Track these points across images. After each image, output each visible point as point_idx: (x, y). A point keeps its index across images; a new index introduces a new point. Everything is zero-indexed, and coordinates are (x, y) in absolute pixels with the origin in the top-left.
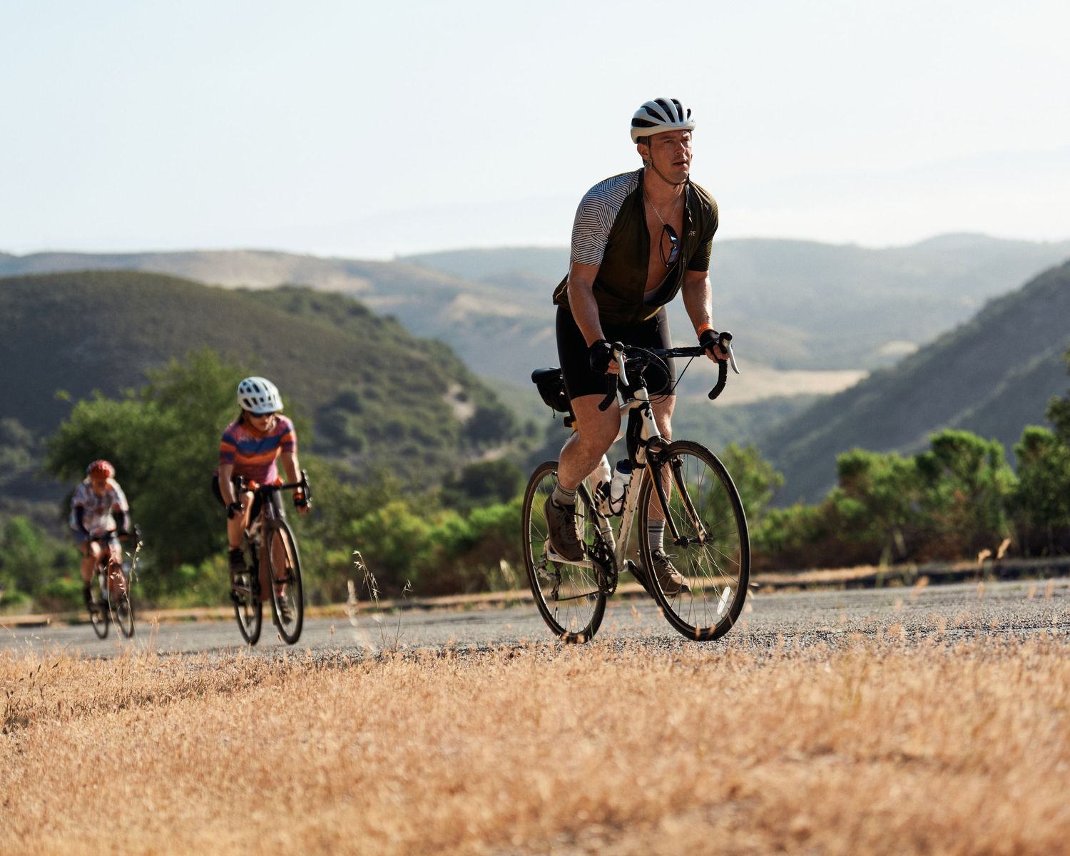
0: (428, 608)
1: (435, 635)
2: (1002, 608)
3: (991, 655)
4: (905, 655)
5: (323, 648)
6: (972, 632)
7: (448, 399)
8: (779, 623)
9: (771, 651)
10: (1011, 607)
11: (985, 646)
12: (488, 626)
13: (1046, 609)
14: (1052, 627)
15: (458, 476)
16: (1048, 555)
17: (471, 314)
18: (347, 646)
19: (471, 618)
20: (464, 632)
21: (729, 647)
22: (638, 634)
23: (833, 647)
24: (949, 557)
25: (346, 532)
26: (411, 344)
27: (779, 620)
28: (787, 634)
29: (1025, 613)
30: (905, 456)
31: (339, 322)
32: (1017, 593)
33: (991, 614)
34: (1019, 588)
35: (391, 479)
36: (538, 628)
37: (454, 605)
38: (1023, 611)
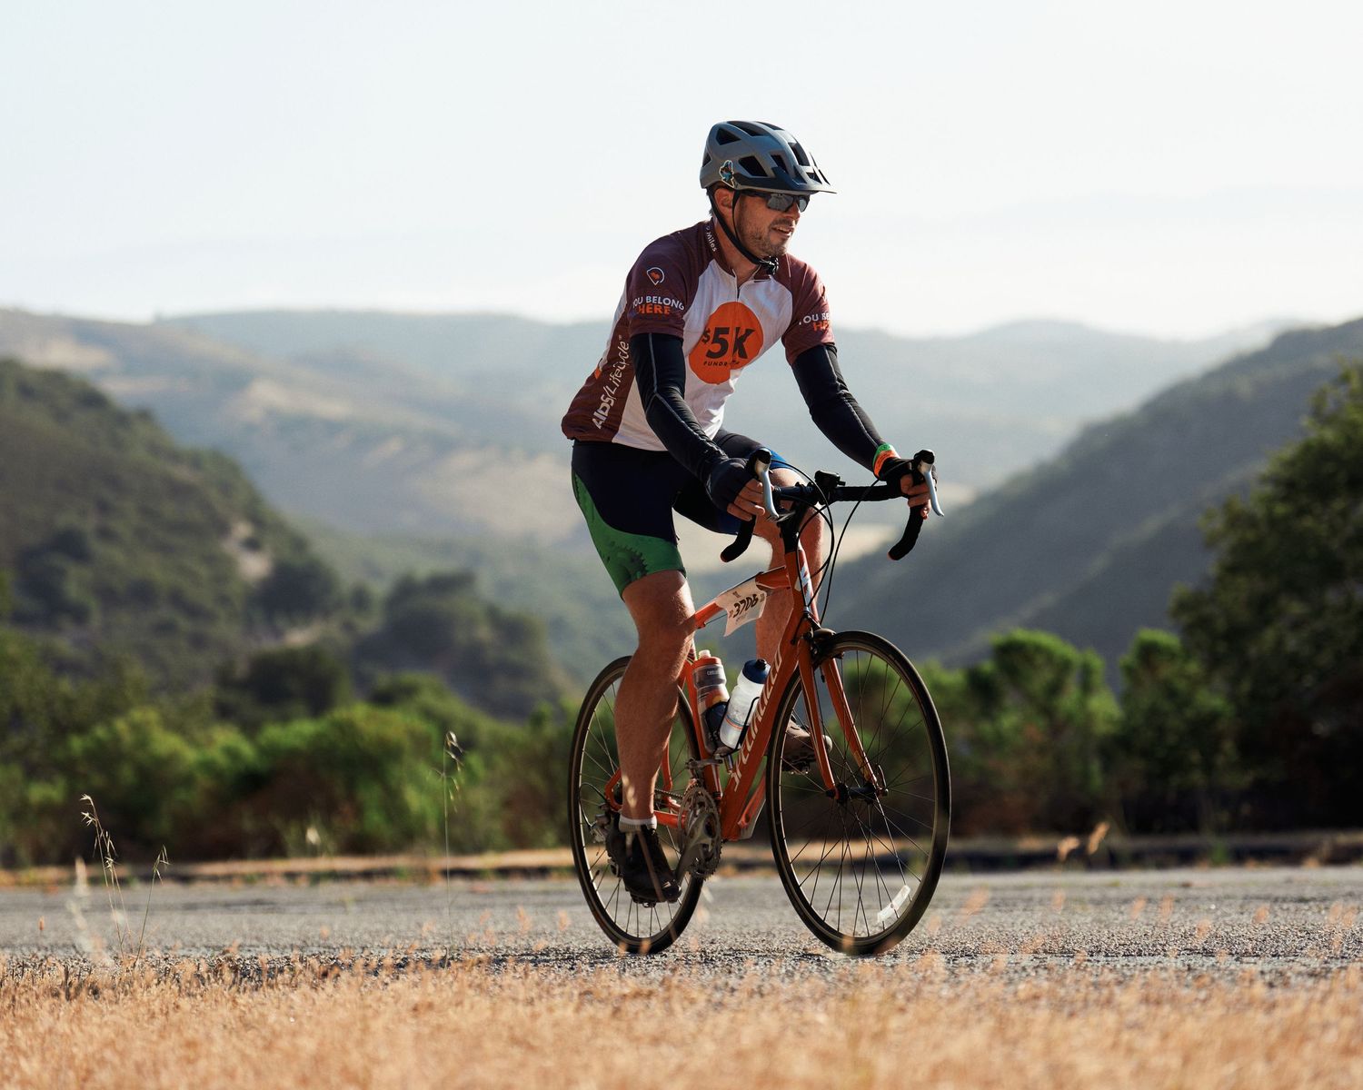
0: (185, 880)
1: (200, 930)
2: (1089, 919)
3: (1072, 1003)
4: (940, 998)
5: (21, 946)
6: (1043, 960)
7: (230, 546)
8: (745, 931)
9: (733, 981)
10: (1104, 918)
11: (1064, 986)
12: (285, 917)
13: (1157, 923)
14: (1165, 955)
15: (241, 669)
16: (1162, 831)
17: (272, 413)
18: (60, 943)
19: (258, 903)
20: (246, 927)
21: (668, 973)
22: (523, 943)
23: (829, 978)
24: (1009, 829)
25: (59, 754)
26: (175, 456)
27: (746, 926)
28: (757, 951)
29: (1125, 930)
30: (948, 666)
31: (61, 416)
32: (1113, 893)
33: (1074, 929)
34: (1115, 885)
35: (137, 671)
36: (365, 925)
37: (228, 878)
38: (1121, 925)
